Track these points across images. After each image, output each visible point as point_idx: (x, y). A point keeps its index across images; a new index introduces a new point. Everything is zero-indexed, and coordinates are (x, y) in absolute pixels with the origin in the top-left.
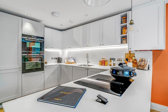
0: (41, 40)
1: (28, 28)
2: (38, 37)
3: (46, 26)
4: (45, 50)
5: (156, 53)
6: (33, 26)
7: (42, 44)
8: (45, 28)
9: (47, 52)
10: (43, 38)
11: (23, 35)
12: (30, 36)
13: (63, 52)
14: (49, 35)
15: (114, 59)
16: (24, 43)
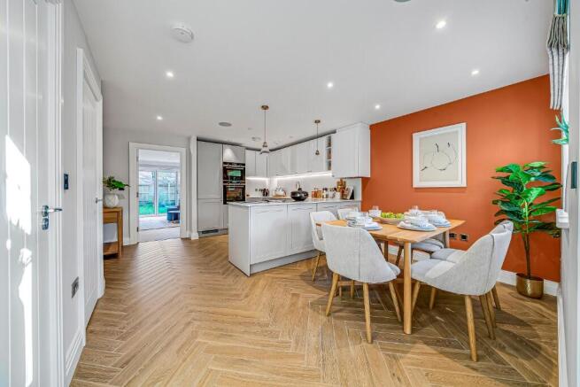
0: (242, 168)
1: (229, 155)
2: (238, 164)
3: (248, 149)
4: (247, 178)
5: (365, 180)
6: (234, 152)
7: (243, 172)
8: (247, 151)
9: (250, 182)
10: (244, 165)
11: (225, 163)
12: (231, 164)
13: (270, 182)
14: (250, 159)
15: (326, 189)
16: (225, 171)
